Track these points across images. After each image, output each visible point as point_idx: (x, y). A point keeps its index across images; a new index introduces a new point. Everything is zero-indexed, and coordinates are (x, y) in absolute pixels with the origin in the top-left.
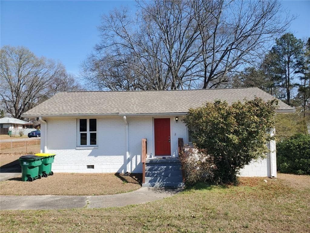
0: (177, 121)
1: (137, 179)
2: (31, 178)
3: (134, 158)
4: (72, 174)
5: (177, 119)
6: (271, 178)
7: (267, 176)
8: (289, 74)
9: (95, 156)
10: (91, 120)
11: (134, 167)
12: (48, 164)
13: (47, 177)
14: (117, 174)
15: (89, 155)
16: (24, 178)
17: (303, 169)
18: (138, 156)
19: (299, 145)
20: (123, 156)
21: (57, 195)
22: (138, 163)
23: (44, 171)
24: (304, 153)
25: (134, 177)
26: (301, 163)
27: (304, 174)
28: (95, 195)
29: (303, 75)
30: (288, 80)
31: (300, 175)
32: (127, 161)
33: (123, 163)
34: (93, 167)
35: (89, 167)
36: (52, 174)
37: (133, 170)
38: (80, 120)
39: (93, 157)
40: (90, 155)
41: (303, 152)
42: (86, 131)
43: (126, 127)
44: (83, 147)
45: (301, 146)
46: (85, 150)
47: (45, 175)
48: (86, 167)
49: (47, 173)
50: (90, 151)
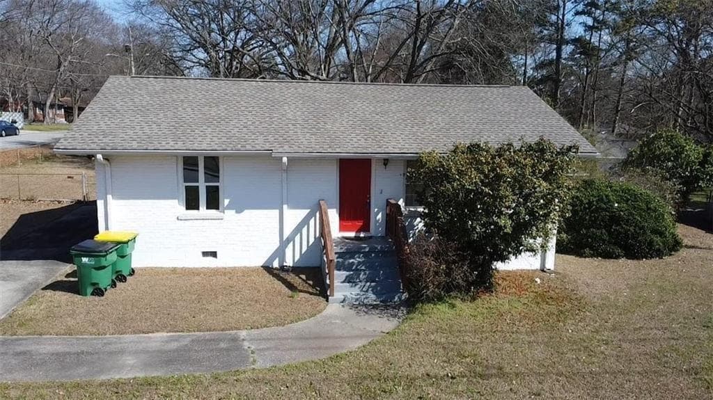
0: (385, 164)
1: (311, 282)
2: (100, 289)
4: (174, 270)
5: (386, 161)
6: (545, 272)
7: (539, 268)
8: (564, 15)
10: (206, 159)
12: (125, 256)
13: (126, 281)
14: (268, 268)
16: (86, 290)
17: (591, 248)
19: (590, 203)
21: (178, 331)
23: (118, 270)
24: (596, 219)
25: (303, 277)
26: (589, 237)
27: (592, 256)
28: (252, 328)
29: (590, 22)
30: (560, 27)
31: (585, 257)
32: (285, 241)
33: (276, 247)
34: (214, 254)
35: (205, 254)
36: (133, 272)
37: (296, 259)
38: (184, 157)
39: (213, 236)
41: (594, 216)
42: (198, 182)
43: (283, 175)
44: (193, 215)
45: (594, 205)
47: (122, 278)
48: (201, 255)
49: (125, 273)
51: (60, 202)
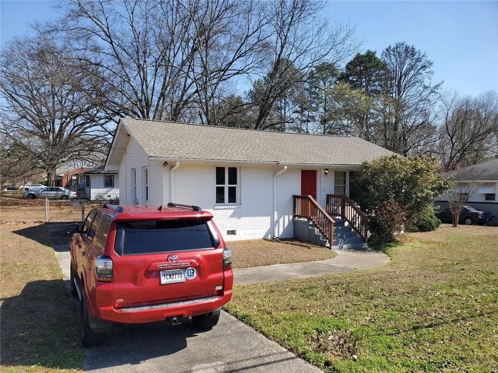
0: (326, 173)
3: (281, 220)
5: (327, 172)
9: (238, 218)
10: (230, 169)
11: (281, 230)
14: (266, 240)
15: (230, 217)
18: (285, 216)
20: (270, 217)
22: (286, 226)
32: (274, 224)
33: (270, 226)
34: (234, 232)
37: (280, 234)
38: (217, 167)
39: (235, 219)
40: (232, 216)
42: (224, 184)
43: (274, 180)
44: (220, 206)
46: (226, 211)
50: (231, 211)
51: (24, 223)
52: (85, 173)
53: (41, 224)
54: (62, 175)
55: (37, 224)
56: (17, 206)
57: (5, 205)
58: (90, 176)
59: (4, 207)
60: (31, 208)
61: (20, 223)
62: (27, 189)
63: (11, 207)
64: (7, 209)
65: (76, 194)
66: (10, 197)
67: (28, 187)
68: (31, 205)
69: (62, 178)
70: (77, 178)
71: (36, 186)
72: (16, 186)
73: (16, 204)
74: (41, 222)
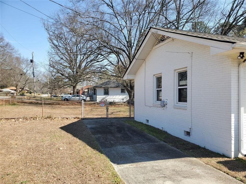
51: (67, 119)
52: (94, 87)
53: (78, 120)
54: (80, 89)
55: (76, 120)
56: (59, 105)
57: (53, 105)
58: (96, 88)
59: (53, 106)
60: (67, 107)
61: (65, 119)
62: (62, 97)
63: (56, 106)
64: (54, 107)
65: (90, 99)
66: (55, 100)
67: (63, 96)
68: (67, 105)
69: (80, 91)
70: (88, 90)
71: (66, 95)
72: (57, 95)
73: (59, 104)
74: (78, 118)
